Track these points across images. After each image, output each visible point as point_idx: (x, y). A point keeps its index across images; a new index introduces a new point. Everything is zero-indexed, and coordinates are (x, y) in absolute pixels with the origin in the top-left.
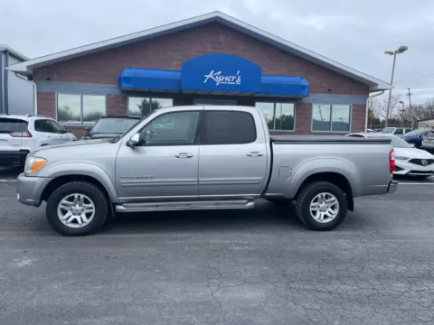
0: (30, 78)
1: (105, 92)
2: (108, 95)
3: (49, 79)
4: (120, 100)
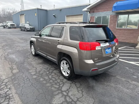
1: (110, 14)
2: (111, 15)
3: (93, 12)
4: (115, 17)
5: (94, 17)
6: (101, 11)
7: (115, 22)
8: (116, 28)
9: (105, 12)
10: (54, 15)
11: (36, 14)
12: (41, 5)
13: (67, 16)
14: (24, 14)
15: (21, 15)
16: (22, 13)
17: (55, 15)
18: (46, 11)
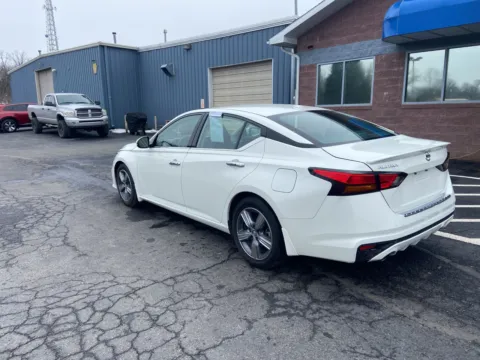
1: (374, 53)
2: (377, 56)
3: (311, 47)
4: (395, 61)
5: (313, 67)
6: (342, 43)
7: (396, 81)
8: (403, 103)
9: (356, 45)
10: (164, 69)
11: (95, 67)
12: (114, 33)
13: (213, 70)
14: (50, 69)
15: (39, 72)
16: (42, 66)
17: (169, 69)
18: (135, 52)
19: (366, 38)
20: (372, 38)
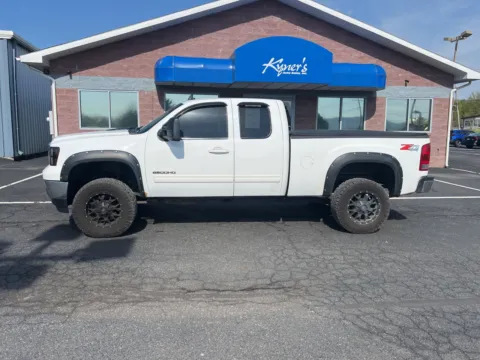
0: (47, 71)
1: (138, 89)
2: (141, 92)
3: (69, 73)
4: (156, 97)
5: (74, 91)
6: (103, 75)
9: (119, 79)
19: (129, 75)
20: (134, 76)
